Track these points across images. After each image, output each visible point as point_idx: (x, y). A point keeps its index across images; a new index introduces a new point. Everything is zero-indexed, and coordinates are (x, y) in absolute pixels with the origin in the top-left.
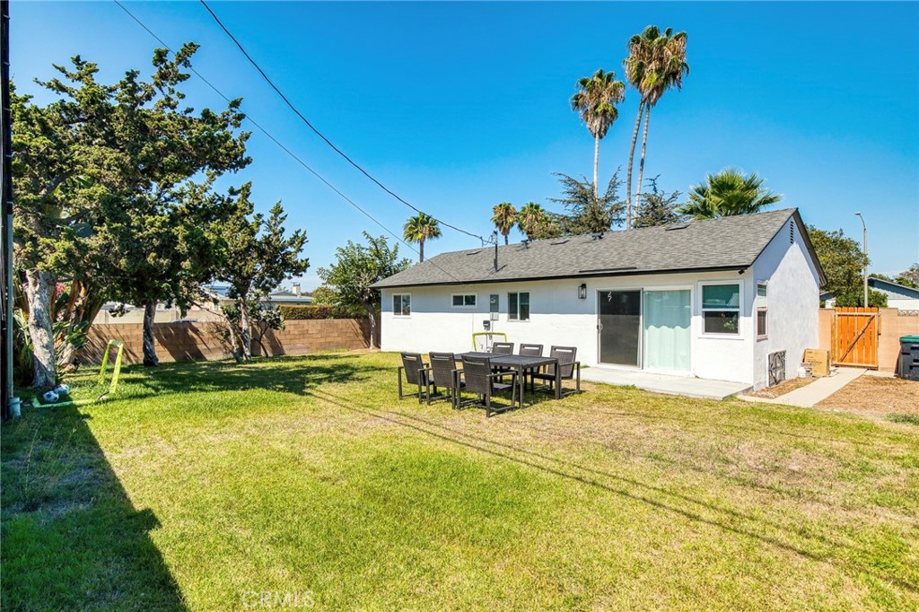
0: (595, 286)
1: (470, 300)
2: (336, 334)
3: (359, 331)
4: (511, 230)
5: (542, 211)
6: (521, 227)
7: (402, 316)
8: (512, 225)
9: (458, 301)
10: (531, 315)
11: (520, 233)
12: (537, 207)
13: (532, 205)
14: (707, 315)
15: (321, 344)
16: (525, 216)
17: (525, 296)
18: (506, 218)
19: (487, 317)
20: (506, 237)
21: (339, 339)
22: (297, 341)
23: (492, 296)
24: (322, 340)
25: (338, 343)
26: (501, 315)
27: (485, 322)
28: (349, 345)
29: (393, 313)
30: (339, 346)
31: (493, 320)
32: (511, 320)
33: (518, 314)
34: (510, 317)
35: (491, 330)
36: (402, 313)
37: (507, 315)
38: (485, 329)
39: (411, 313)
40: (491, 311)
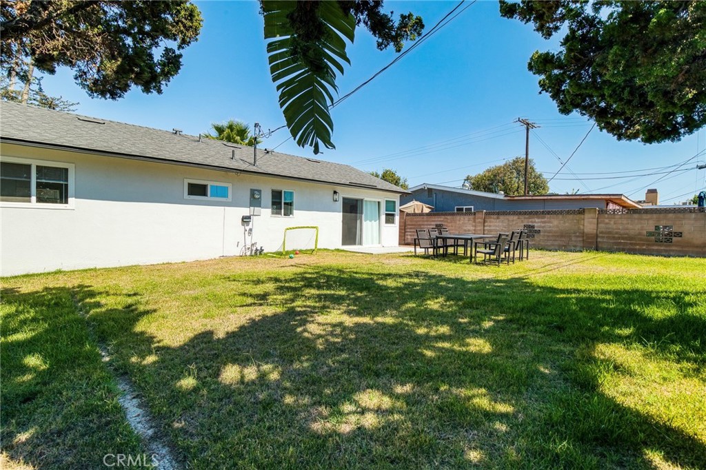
0: (342, 193)
7: (35, 203)
10: (294, 212)
14: (386, 214)
19: (246, 211)
23: (252, 191)
26: (263, 210)
27: (244, 217)
31: (253, 215)
32: (274, 216)
33: (283, 210)
34: (273, 213)
35: (250, 226)
36: (34, 198)
37: (269, 211)
38: (243, 225)
39: (70, 200)
40: (251, 206)
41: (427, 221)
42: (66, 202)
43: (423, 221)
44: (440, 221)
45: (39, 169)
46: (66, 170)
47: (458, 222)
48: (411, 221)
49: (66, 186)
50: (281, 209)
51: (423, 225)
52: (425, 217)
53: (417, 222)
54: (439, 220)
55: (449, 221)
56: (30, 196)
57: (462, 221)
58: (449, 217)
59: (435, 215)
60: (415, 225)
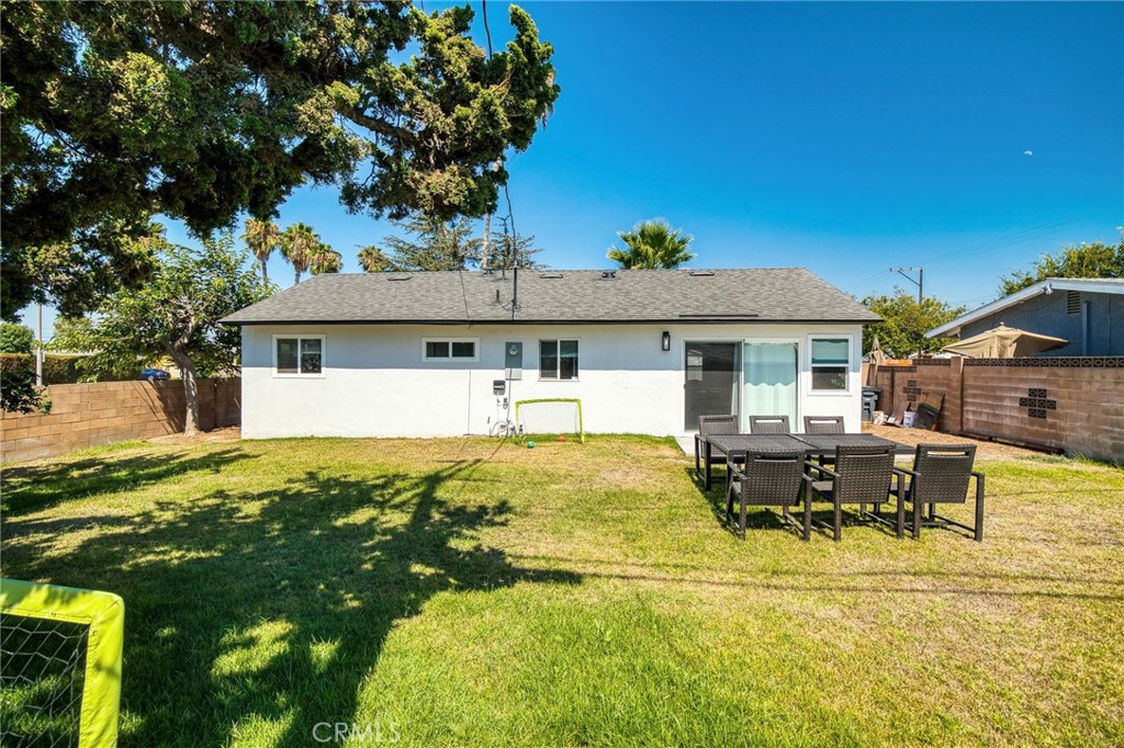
0: (682, 335)
1: (465, 350)
2: (112, 412)
3: (158, 403)
4: (271, 255)
5: (316, 236)
6: (285, 253)
7: (300, 374)
8: (273, 248)
9: (436, 350)
10: (580, 371)
11: (284, 261)
12: (309, 230)
13: (301, 227)
14: (815, 370)
15: (80, 434)
16: (292, 239)
17: (572, 346)
18: (265, 237)
19: (500, 375)
20: (264, 264)
21: (118, 422)
22: (23, 432)
23: (509, 345)
24: (84, 426)
25: (116, 428)
26: (525, 373)
27: (496, 383)
28: (141, 431)
29: (275, 370)
30: (120, 434)
31: (510, 379)
32: (544, 379)
33: (559, 371)
34: (543, 375)
35: (506, 395)
36: (299, 369)
37: (537, 372)
38: (495, 393)
39: (323, 369)
40: (507, 366)
41: (1009, 380)
42: (320, 372)
43: (1001, 379)
44: (1039, 381)
45: (303, 341)
46: (320, 340)
47: (1086, 387)
48: (975, 379)
49: (320, 356)
50: (556, 369)
51: (1001, 389)
52: (1005, 369)
53: (986, 379)
54: (1035, 378)
55: (1062, 381)
56: (296, 367)
57: (1096, 385)
58: (1062, 371)
59: (1026, 364)
60: (982, 388)
